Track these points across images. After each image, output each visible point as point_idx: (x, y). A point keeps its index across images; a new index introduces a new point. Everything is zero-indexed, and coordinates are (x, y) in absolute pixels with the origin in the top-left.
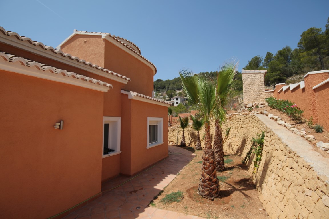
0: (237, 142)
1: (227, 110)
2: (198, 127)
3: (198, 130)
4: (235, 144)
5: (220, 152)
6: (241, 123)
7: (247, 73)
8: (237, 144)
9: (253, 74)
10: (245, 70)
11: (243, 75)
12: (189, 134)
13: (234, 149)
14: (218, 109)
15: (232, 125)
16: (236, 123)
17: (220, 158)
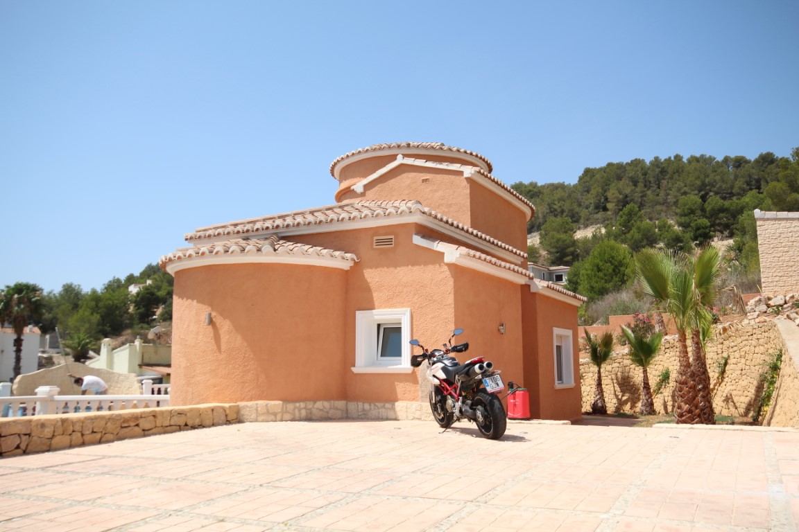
0: (745, 389)
1: (722, 313)
2: (643, 358)
3: (643, 366)
4: (741, 393)
5: (704, 391)
6: (754, 343)
7: (768, 219)
8: (746, 392)
9: (784, 222)
10: (763, 212)
11: (758, 223)
12: (615, 381)
13: (738, 405)
14: (696, 309)
15: (731, 350)
16: (740, 345)
17: (705, 403)
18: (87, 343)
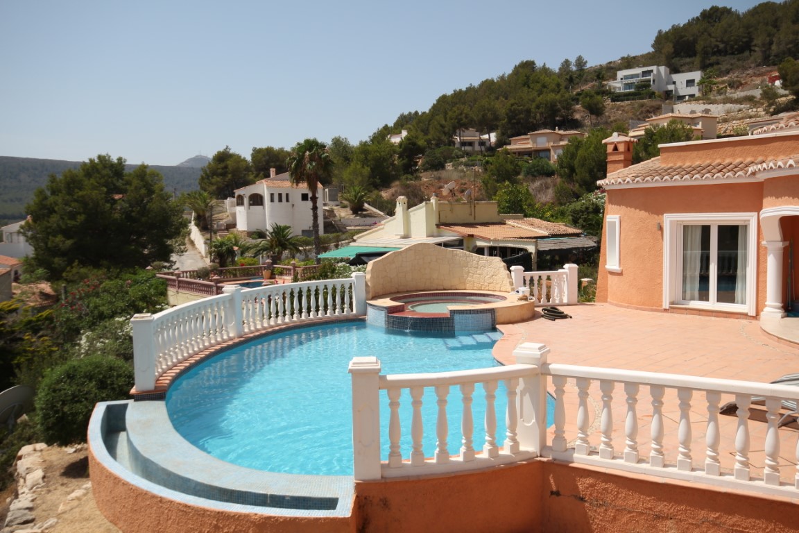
18: (362, 196)
